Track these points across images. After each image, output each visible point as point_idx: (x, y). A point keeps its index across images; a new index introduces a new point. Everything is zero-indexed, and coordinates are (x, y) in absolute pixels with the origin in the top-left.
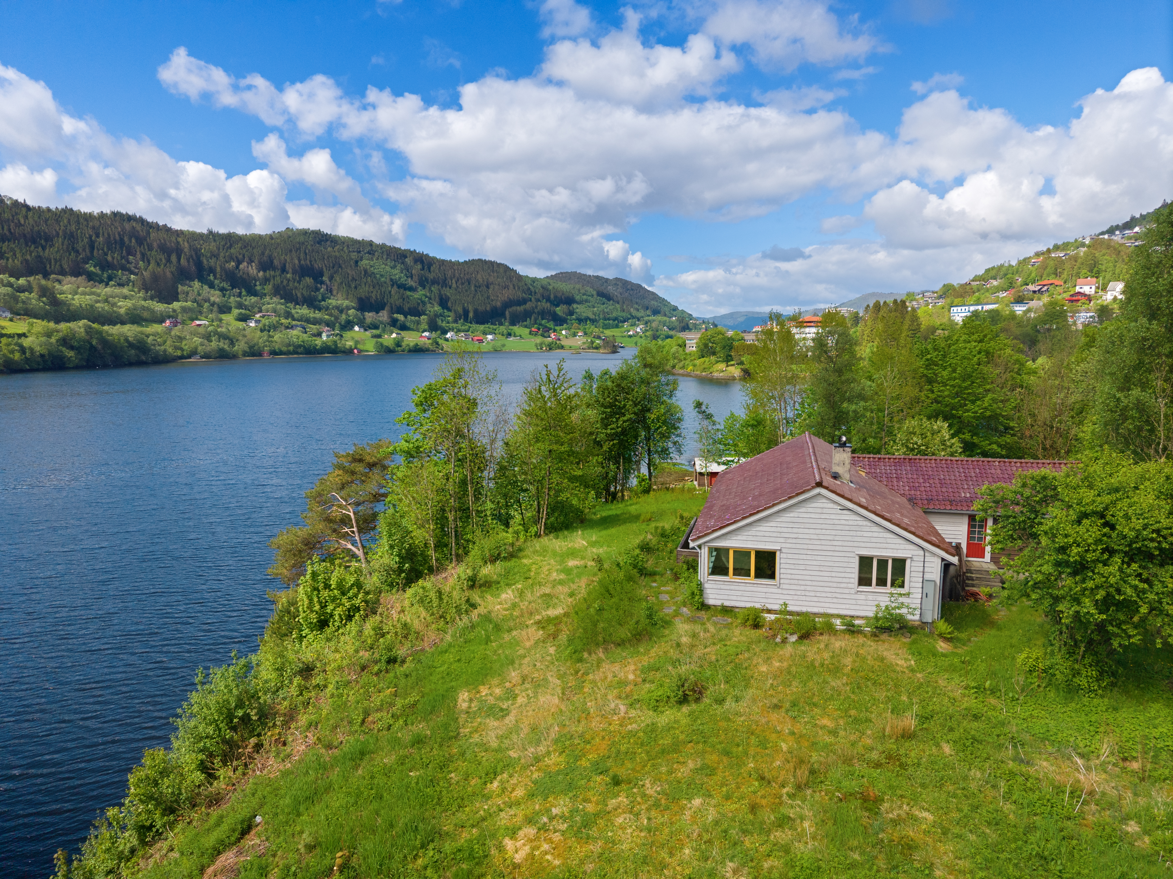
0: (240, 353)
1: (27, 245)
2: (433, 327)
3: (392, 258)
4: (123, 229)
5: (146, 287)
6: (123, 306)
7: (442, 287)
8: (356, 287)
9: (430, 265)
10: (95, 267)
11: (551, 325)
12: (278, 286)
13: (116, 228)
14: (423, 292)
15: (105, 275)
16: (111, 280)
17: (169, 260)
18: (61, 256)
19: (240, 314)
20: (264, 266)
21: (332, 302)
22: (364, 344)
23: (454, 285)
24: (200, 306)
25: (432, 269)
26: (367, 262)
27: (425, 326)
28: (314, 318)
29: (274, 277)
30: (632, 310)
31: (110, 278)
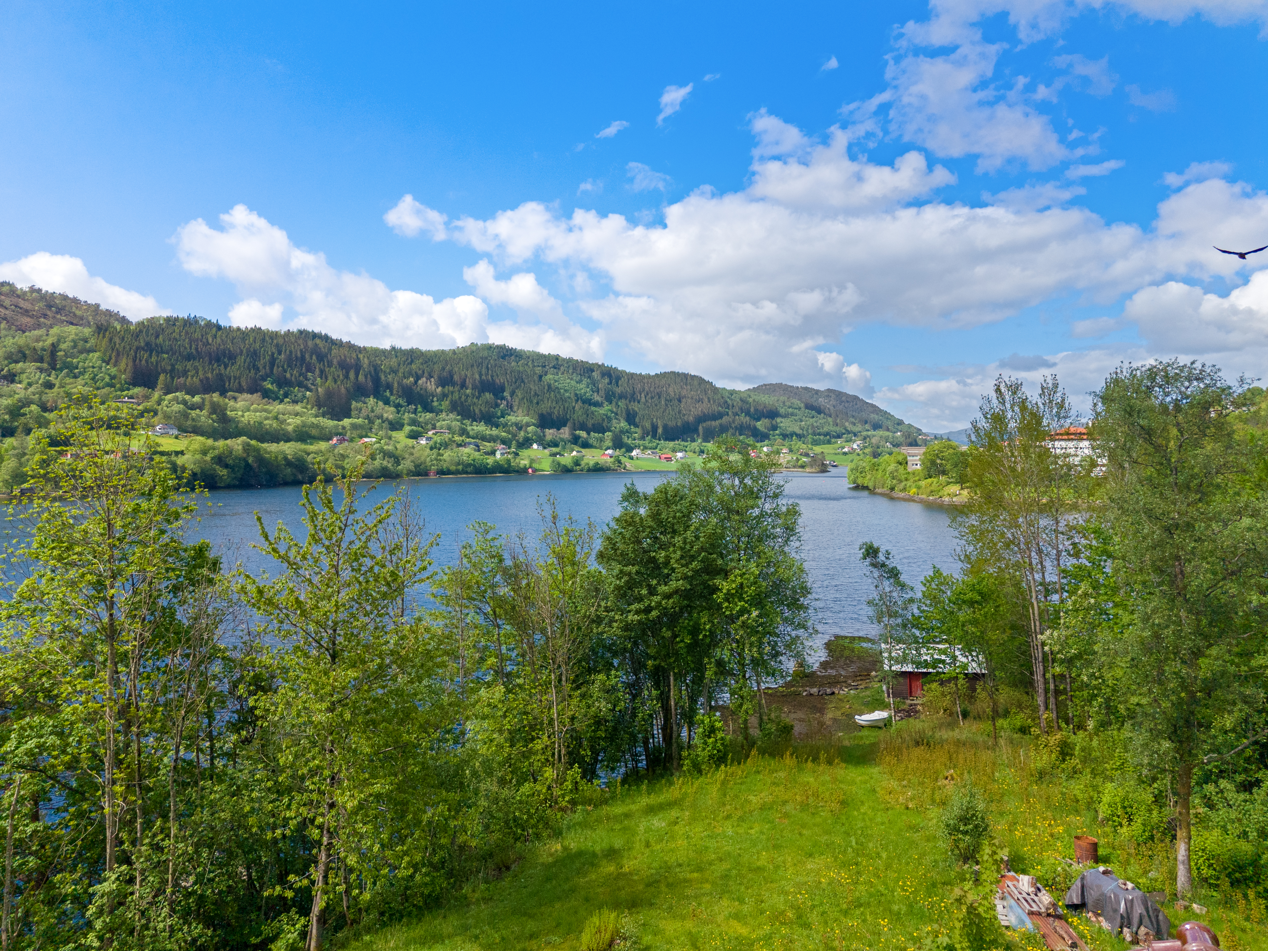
0: (405, 472)
1: (210, 363)
2: (618, 444)
3: (578, 372)
4: (306, 346)
5: (319, 404)
6: (292, 423)
7: (630, 402)
8: (538, 403)
9: (618, 378)
10: (272, 384)
11: (750, 441)
12: (456, 402)
13: (299, 345)
14: (609, 407)
15: (281, 392)
16: (287, 397)
17: (347, 377)
18: (241, 374)
19: (412, 431)
20: (444, 382)
21: (512, 418)
22: (540, 463)
23: (643, 400)
24: (371, 422)
25: (620, 383)
26: (551, 376)
27: (608, 443)
28: (490, 435)
29: (452, 393)
30: (847, 424)
31: (286, 395)
